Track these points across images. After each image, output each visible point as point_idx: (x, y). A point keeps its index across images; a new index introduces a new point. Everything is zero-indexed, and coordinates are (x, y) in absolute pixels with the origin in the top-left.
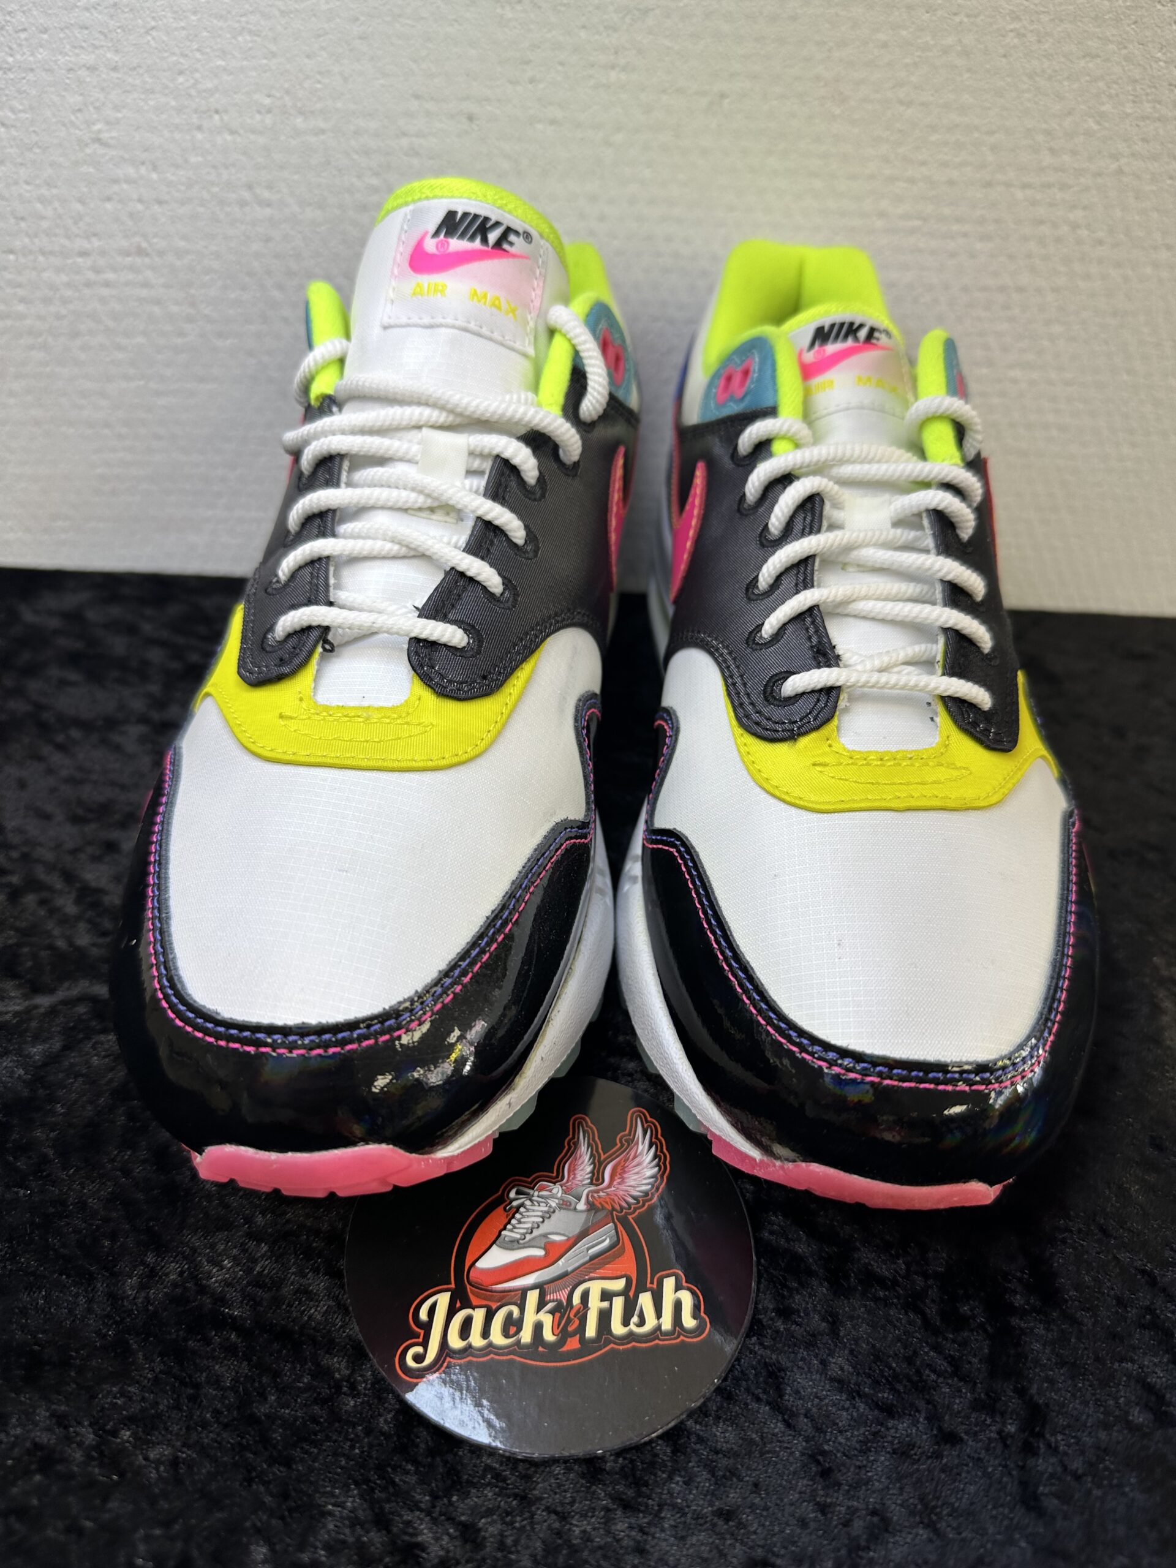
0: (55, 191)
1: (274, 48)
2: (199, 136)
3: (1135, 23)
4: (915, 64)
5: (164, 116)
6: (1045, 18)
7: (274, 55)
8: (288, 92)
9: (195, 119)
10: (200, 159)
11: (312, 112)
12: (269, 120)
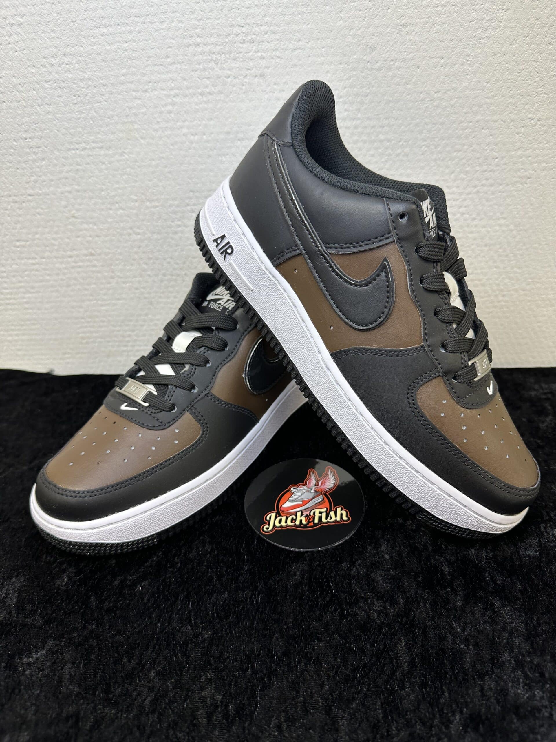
0: (59, 236)
1: (137, 179)
2: (111, 212)
3: (474, 137)
4: (386, 161)
5: (97, 206)
6: (437, 139)
7: (136, 181)
8: (143, 194)
9: (109, 206)
10: (112, 220)
11: (153, 200)
12: (137, 204)
